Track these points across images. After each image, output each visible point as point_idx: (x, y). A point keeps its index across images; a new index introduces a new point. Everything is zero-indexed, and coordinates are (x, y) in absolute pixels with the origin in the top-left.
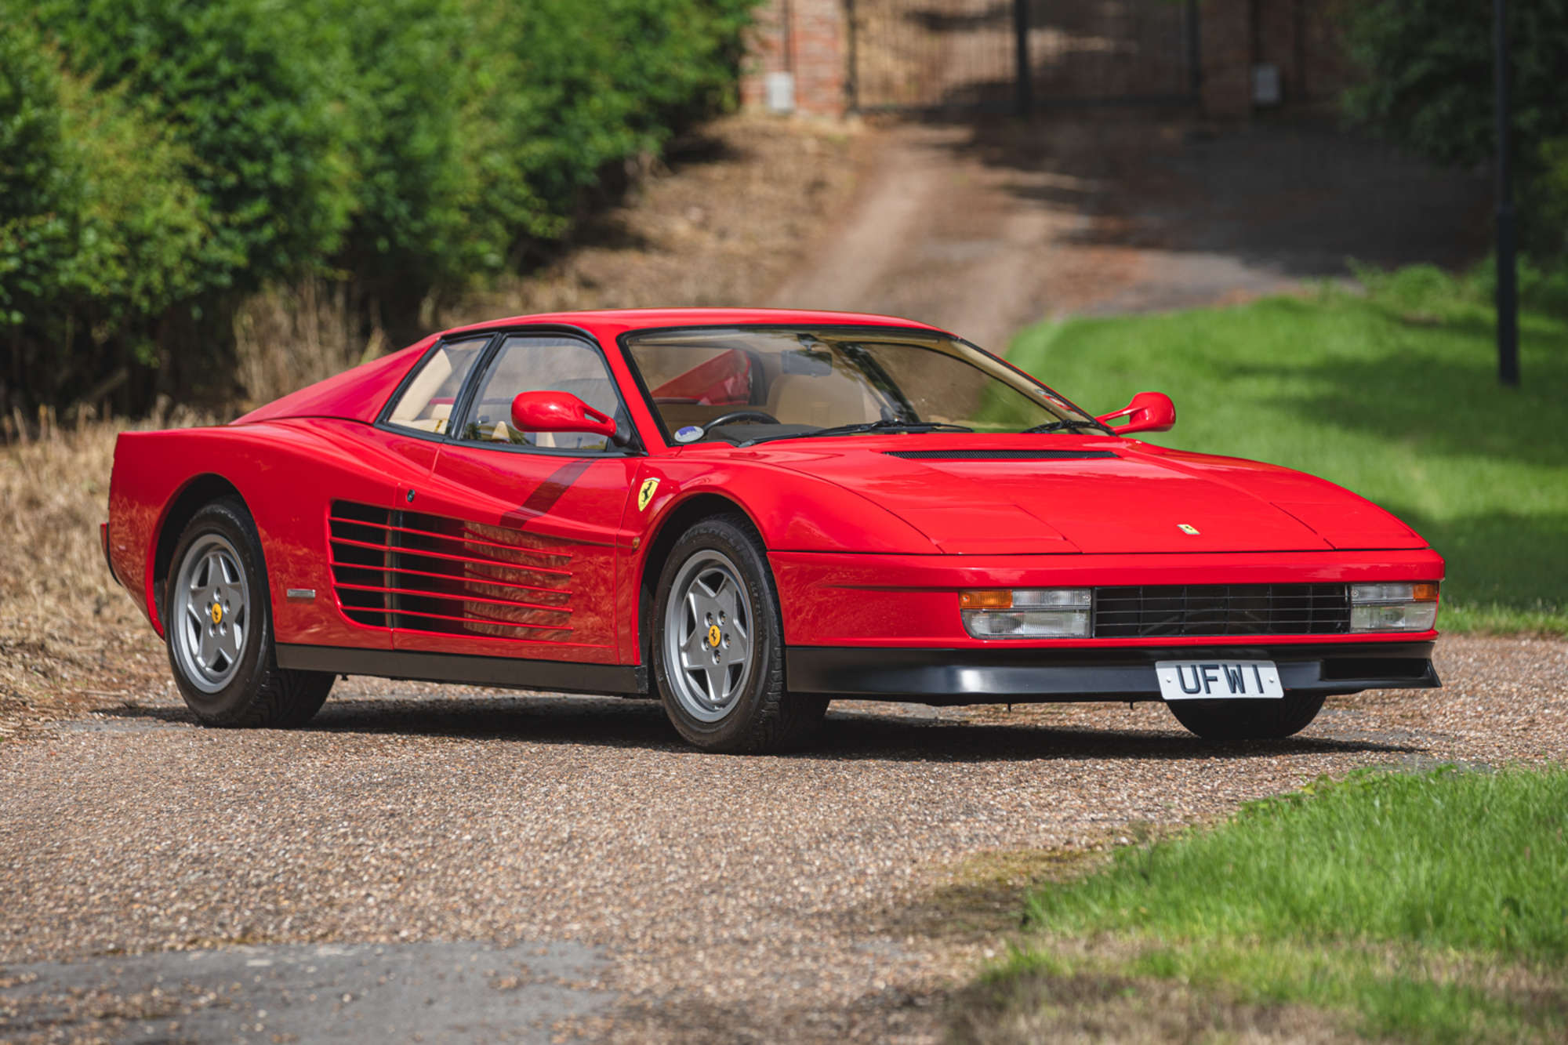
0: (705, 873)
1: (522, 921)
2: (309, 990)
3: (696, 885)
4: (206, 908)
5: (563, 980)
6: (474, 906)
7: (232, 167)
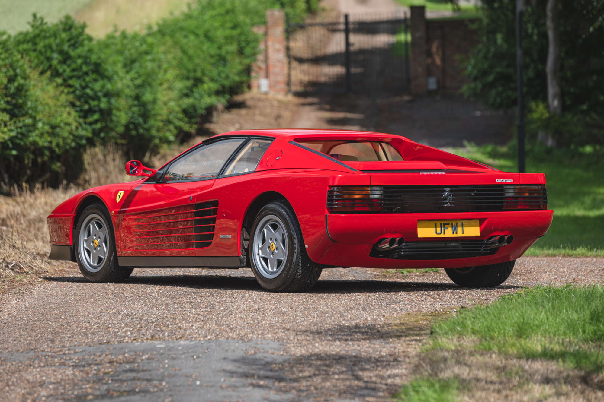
0: (310, 319)
1: (250, 334)
2: (181, 355)
3: (308, 323)
4: (136, 330)
5: (270, 352)
6: (231, 329)
7: (87, 102)
